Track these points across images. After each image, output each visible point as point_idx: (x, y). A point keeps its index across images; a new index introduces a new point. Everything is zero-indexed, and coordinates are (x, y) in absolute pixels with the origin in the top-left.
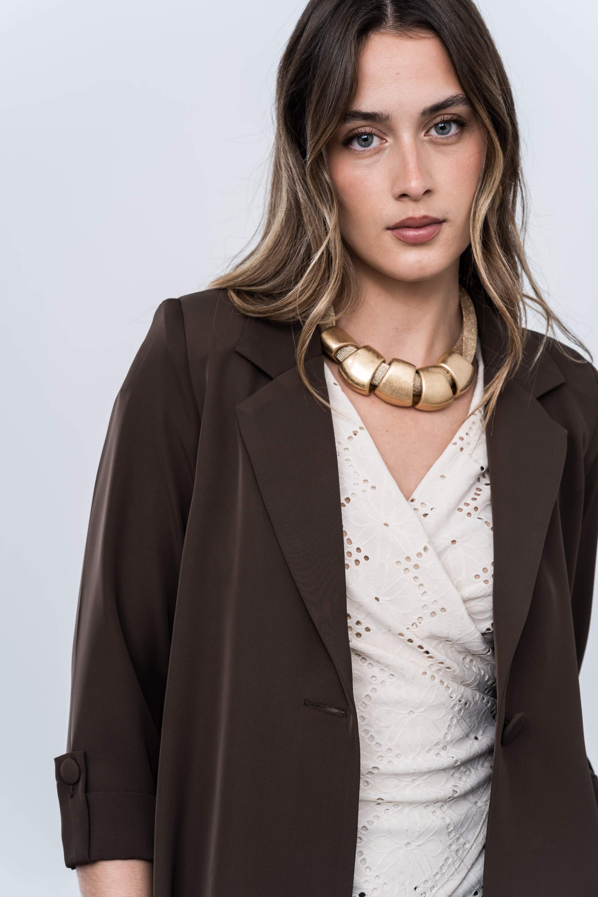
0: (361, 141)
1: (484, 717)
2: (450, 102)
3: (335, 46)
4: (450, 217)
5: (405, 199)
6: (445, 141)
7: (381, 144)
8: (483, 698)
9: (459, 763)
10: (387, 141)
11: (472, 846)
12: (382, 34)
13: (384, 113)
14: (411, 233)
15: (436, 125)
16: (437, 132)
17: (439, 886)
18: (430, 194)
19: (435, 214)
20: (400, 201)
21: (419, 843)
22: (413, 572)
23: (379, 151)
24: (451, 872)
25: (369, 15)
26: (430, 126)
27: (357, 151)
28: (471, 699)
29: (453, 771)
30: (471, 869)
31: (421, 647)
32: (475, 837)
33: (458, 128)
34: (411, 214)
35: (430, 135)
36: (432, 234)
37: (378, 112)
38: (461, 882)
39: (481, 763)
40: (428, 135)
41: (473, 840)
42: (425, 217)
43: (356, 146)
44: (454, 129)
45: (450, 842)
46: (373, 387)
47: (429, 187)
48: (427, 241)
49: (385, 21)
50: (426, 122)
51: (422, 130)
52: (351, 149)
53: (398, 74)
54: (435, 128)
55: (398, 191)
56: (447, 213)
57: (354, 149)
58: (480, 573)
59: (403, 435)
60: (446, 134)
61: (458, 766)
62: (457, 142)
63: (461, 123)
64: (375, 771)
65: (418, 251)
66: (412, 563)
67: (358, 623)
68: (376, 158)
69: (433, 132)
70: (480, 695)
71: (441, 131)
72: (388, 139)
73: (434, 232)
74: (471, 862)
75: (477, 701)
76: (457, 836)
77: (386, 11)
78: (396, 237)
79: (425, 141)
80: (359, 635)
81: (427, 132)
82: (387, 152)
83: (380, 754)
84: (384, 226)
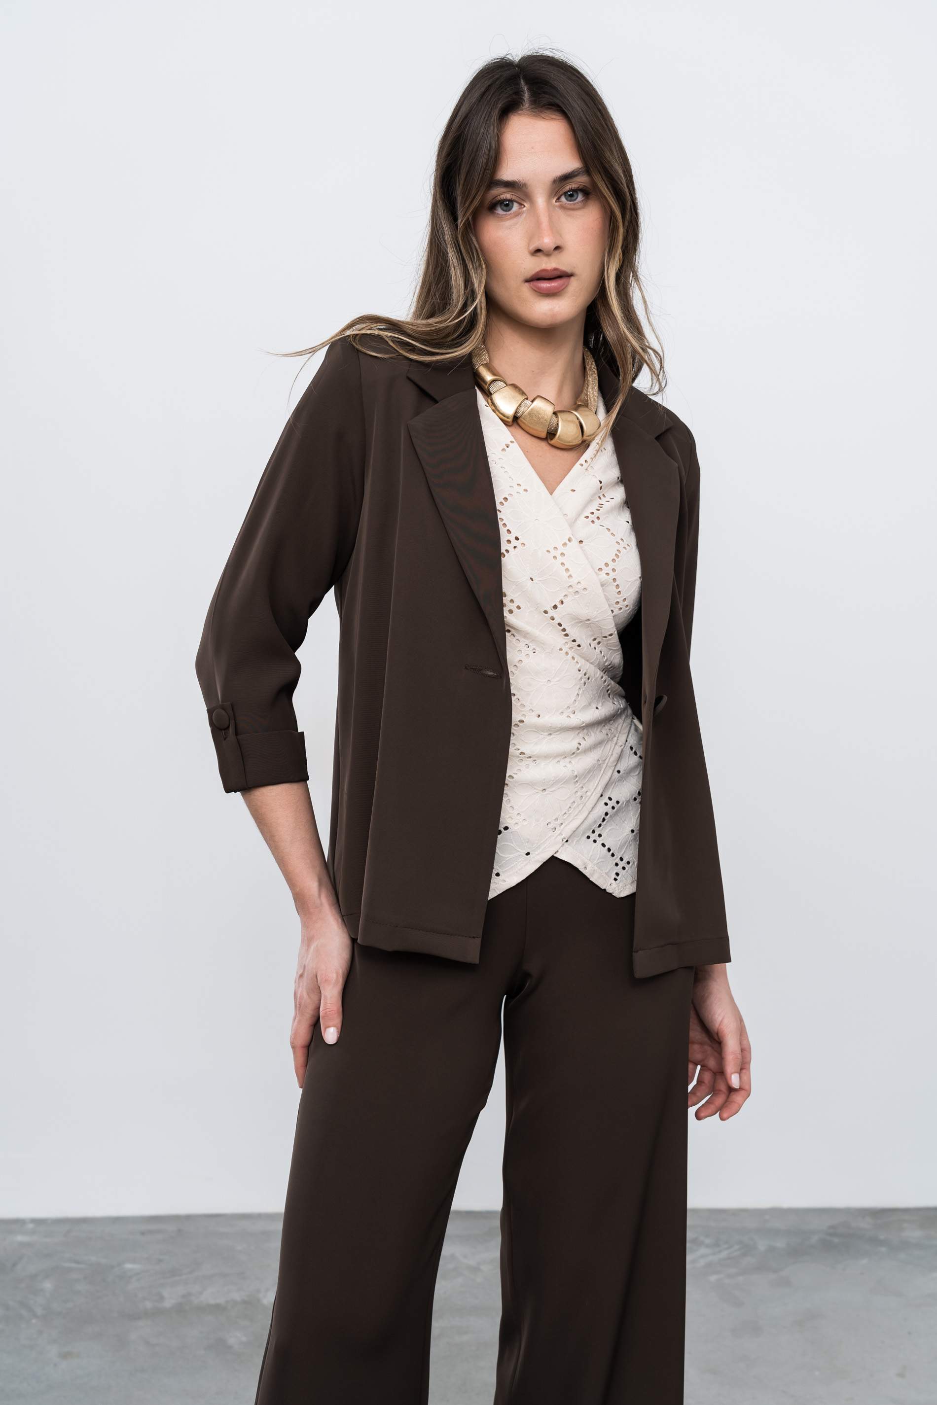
0: (503, 206)
1: (602, 694)
2: (576, 173)
3: (482, 126)
4: (577, 271)
5: (538, 254)
6: (572, 207)
7: (519, 209)
8: (602, 677)
9: (584, 724)
10: (525, 206)
11: (592, 794)
12: (520, 115)
13: (522, 181)
14: (545, 285)
15: (565, 193)
16: (567, 199)
17: (566, 823)
18: (560, 250)
19: (565, 267)
20: (535, 256)
21: (553, 789)
22: (560, 559)
23: (517, 214)
24: (576, 813)
25: (509, 99)
26: (560, 193)
27: (499, 214)
28: (593, 675)
29: (578, 731)
30: (591, 811)
31: (560, 625)
32: (594, 787)
33: (584, 196)
34: (544, 266)
35: (560, 202)
36: (562, 286)
37: (517, 180)
38: (583, 821)
39: (599, 730)
40: (558, 202)
41: (593, 789)
42: (556, 269)
43: (499, 211)
44: (580, 197)
45: (576, 789)
46: (516, 418)
47: (559, 243)
48: (558, 292)
49: (523, 104)
50: (557, 190)
51: (554, 197)
52: (495, 213)
53: (533, 148)
54: (565, 196)
55: (533, 247)
56: (574, 268)
57: (498, 214)
58: (603, 567)
59: (541, 456)
60: (573, 201)
61: (583, 727)
62: (583, 207)
63: (586, 192)
64: (521, 724)
65: (551, 301)
66: (559, 552)
67: (512, 601)
68: (515, 220)
69: (563, 199)
70: (600, 674)
71: (570, 198)
72: (526, 205)
73: (563, 285)
74: (592, 806)
75: (597, 678)
76: (581, 785)
77: (524, 96)
78: (532, 288)
79: (556, 206)
80: (511, 612)
81: (558, 199)
82: (524, 215)
83: (523, 713)
84: (523, 278)
